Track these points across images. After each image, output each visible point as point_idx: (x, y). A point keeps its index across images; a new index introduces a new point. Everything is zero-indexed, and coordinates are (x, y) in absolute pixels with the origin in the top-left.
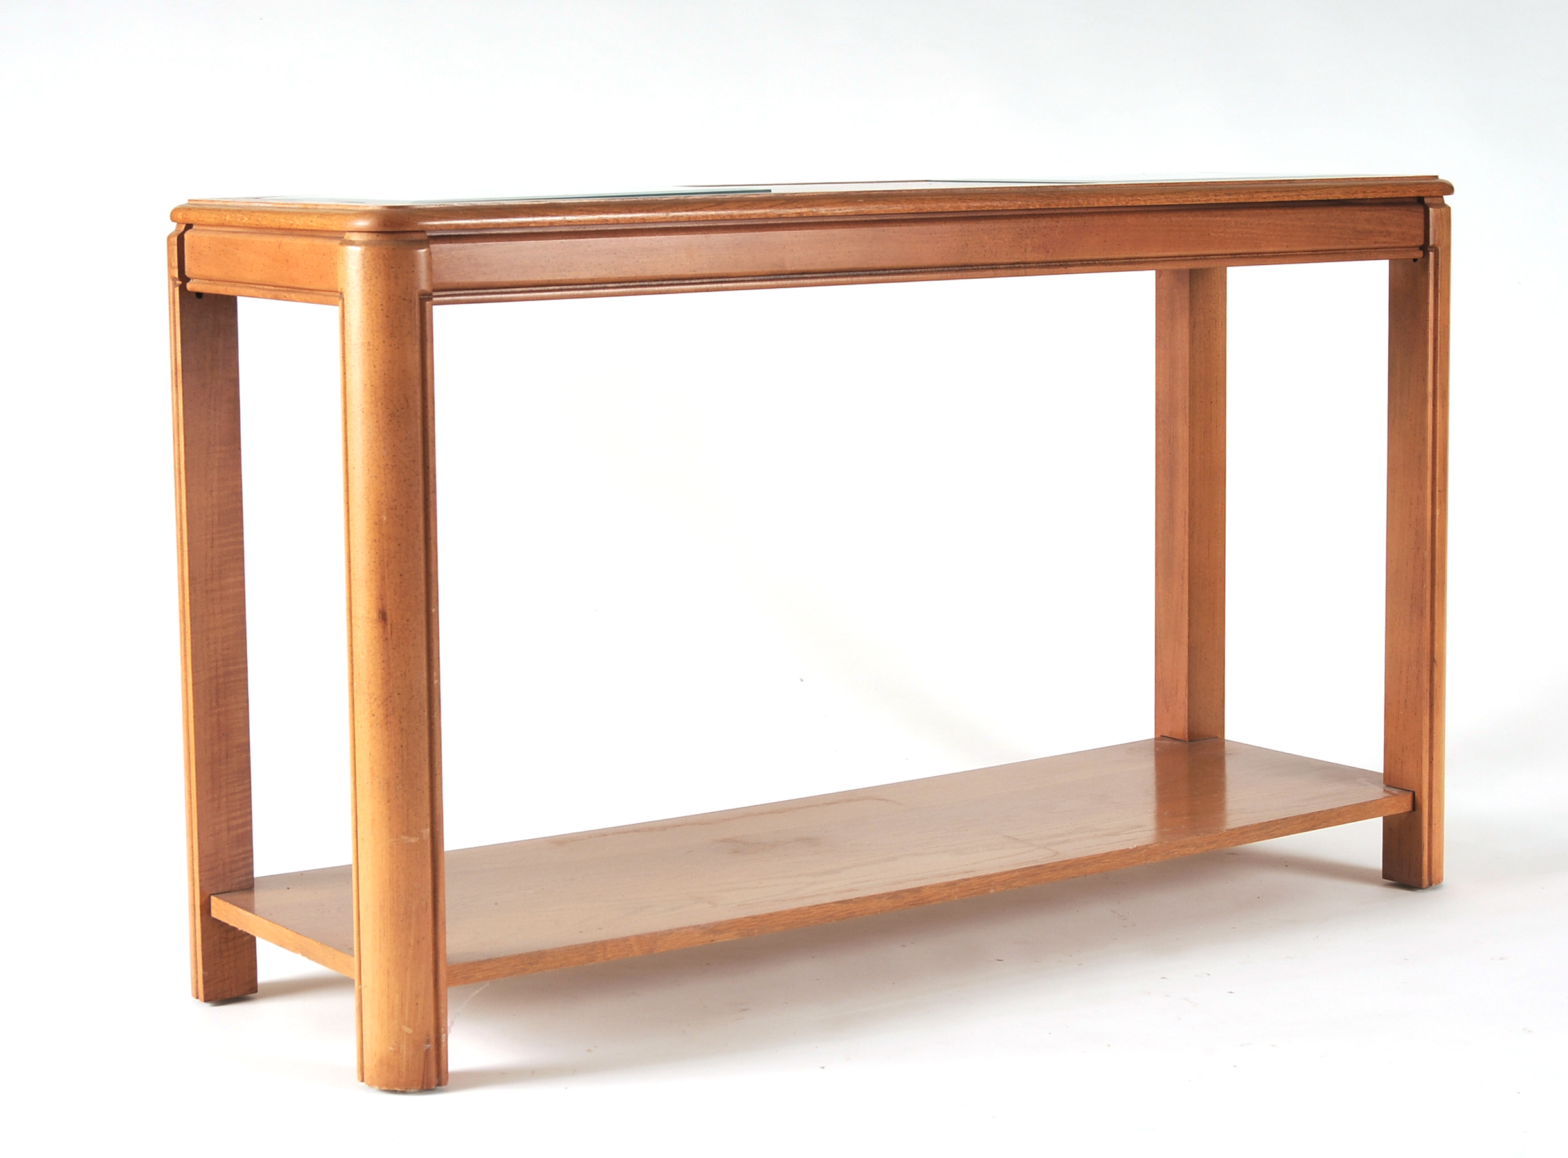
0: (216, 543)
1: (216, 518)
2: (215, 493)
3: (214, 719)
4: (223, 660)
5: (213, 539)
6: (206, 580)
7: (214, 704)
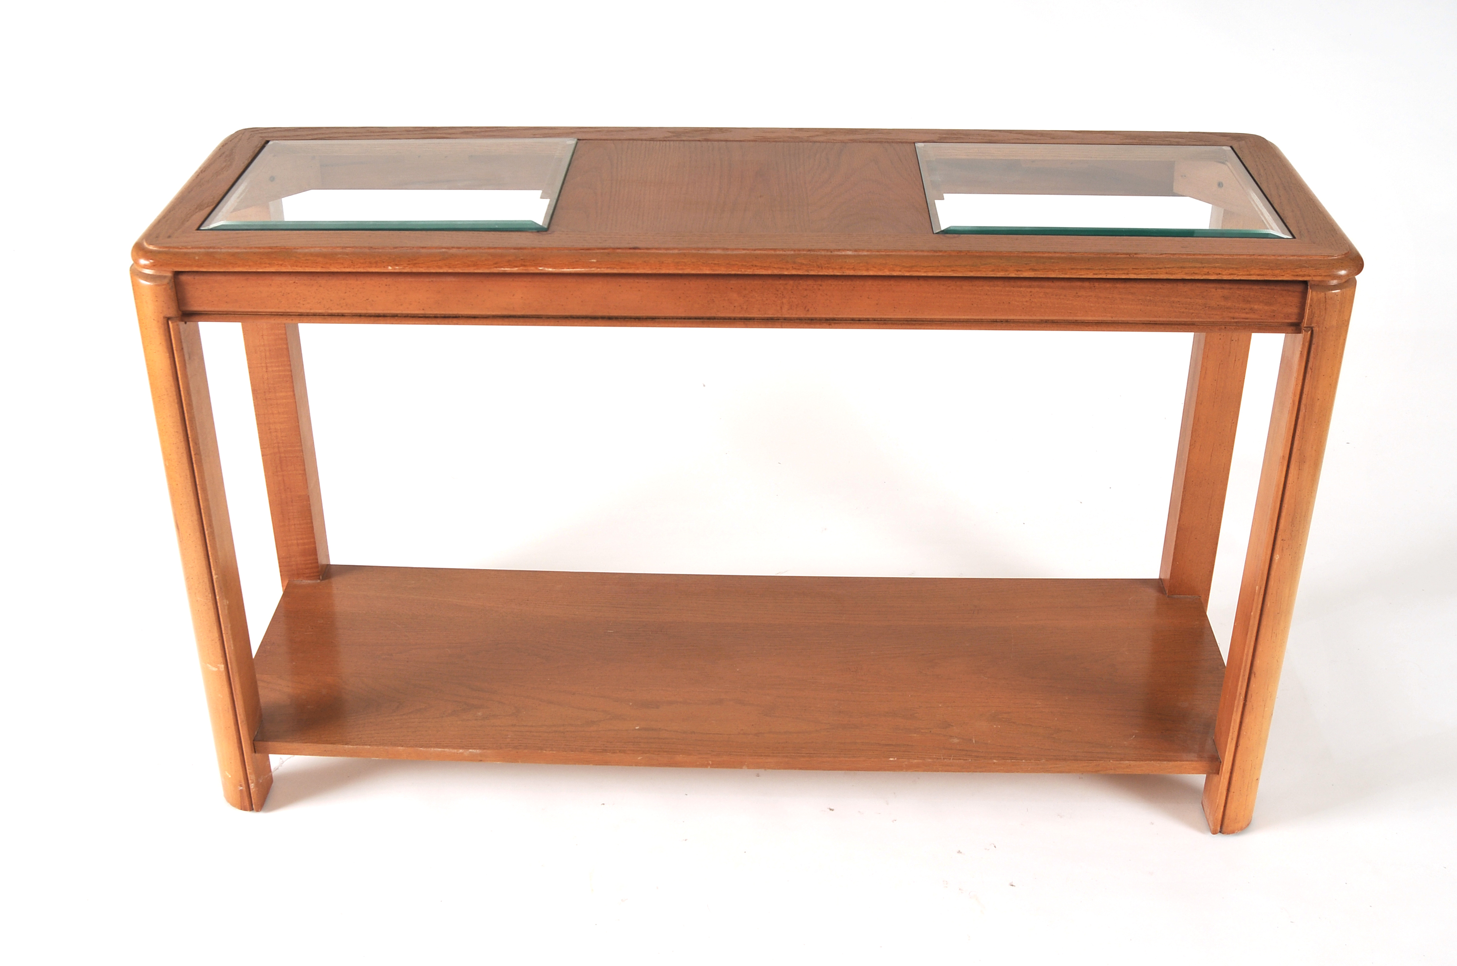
0: (270, 369)
1: (268, 354)
2: (265, 337)
3: (280, 478)
4: (283, 443)
5: (267, 366)
6: (265, 392)
7: (279, 469)
